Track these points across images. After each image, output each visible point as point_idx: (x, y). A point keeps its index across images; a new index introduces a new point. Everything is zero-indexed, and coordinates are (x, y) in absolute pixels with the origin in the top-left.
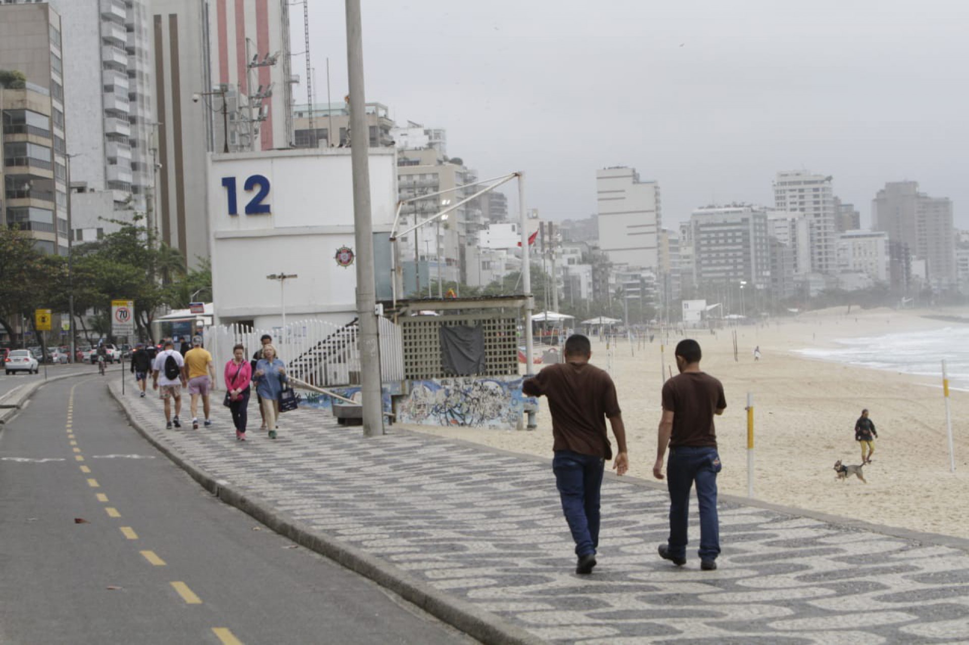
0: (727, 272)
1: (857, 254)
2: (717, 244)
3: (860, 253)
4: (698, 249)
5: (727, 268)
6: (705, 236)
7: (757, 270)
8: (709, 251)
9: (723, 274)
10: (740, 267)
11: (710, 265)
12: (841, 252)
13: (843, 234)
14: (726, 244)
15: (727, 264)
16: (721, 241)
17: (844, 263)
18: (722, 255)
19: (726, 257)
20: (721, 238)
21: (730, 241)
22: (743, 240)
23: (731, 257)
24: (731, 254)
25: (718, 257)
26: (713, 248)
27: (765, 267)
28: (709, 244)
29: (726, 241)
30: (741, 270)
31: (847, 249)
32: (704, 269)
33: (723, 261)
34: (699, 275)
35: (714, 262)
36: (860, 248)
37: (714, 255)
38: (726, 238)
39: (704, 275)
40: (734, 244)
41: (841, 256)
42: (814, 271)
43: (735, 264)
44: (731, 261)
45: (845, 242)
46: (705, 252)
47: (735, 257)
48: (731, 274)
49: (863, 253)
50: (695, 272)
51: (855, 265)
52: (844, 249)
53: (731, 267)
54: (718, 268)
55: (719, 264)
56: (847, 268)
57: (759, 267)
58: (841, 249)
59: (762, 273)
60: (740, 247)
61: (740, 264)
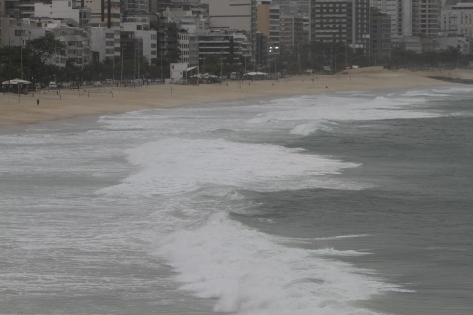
0: (334, 34)
1: (464, 22)
2: (328, 13)
3: (466, 21)
4: (313, 16)
5: (334, 31)
6: (318, 6)
7: (357, 34)
8: (321, 18)
9: (331, 36)
10: (344, 31)
11: (322, 28)
12: (452, 19)
13: (455, 6)
14: (334, 13)
15: (334, 28)
16: (331, 11)
17: (454, 28)
18: (331, 21)
19: (334, 23)
20: (331, 8)
21: (337, 10)
22: (347, 10)
23: (337, 23)
24: (337, 21)
25: (328, 23)
26: (324, 16)
27: (365, 31)
28: (322, 13)
29: (334, 11)
30: (344, 33)
31: (456, 18)
32: (317, 31)
33: (331, 26)
34: (313, 36)
35: (325, 26)
36: (466, 17)
37: (325, 21)
38: (334, 8)
39: (317, 36)
40: (340, 13)
41: (452, 23)
42: (414, 35)
43: (340, 28)
44: (337, 26)
45: (455, 12)
46: (318, 18)
47: (340, 23)
48: (337, 36)
49: (468, 22)
50: (310, 33)
51: (462, 30)
52: (455, 18)
53: (337, 31)
54: (328, 31)
55: (328, 28)
56: (456, 32)
57: (359, 31)
58: (452, 17)
59: (362, 36)
60: (345, 15)
61: (344, 28)
